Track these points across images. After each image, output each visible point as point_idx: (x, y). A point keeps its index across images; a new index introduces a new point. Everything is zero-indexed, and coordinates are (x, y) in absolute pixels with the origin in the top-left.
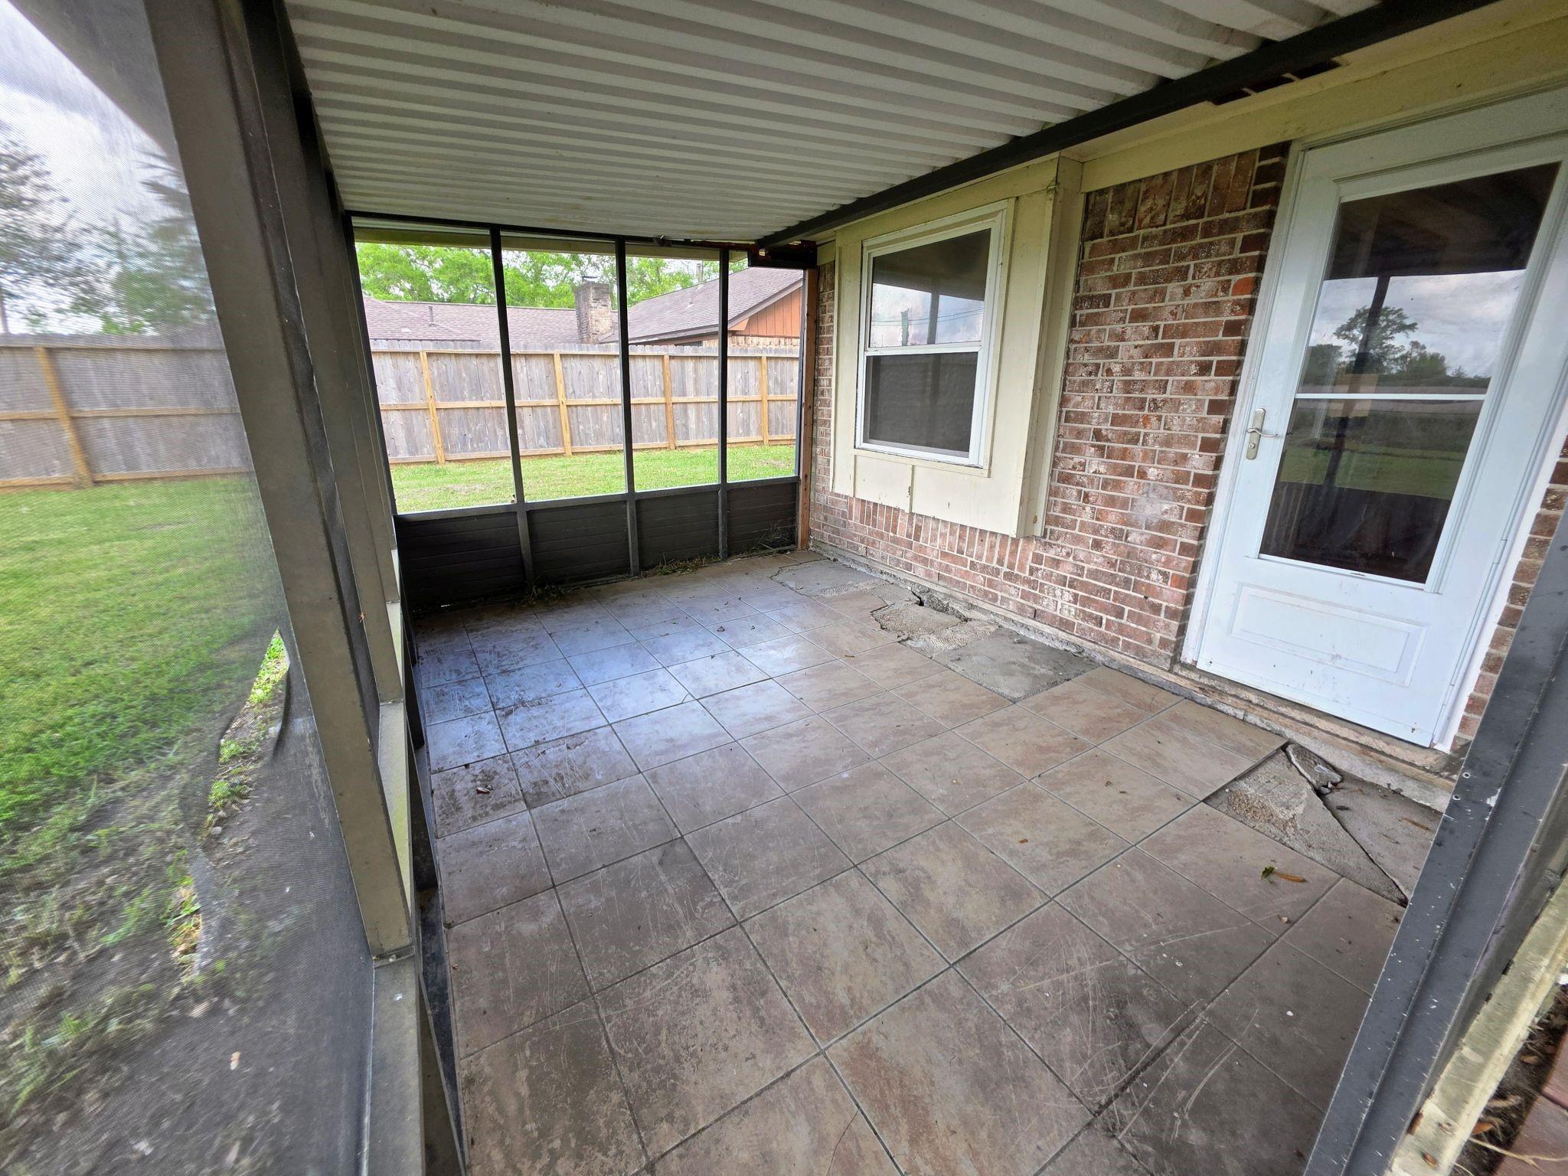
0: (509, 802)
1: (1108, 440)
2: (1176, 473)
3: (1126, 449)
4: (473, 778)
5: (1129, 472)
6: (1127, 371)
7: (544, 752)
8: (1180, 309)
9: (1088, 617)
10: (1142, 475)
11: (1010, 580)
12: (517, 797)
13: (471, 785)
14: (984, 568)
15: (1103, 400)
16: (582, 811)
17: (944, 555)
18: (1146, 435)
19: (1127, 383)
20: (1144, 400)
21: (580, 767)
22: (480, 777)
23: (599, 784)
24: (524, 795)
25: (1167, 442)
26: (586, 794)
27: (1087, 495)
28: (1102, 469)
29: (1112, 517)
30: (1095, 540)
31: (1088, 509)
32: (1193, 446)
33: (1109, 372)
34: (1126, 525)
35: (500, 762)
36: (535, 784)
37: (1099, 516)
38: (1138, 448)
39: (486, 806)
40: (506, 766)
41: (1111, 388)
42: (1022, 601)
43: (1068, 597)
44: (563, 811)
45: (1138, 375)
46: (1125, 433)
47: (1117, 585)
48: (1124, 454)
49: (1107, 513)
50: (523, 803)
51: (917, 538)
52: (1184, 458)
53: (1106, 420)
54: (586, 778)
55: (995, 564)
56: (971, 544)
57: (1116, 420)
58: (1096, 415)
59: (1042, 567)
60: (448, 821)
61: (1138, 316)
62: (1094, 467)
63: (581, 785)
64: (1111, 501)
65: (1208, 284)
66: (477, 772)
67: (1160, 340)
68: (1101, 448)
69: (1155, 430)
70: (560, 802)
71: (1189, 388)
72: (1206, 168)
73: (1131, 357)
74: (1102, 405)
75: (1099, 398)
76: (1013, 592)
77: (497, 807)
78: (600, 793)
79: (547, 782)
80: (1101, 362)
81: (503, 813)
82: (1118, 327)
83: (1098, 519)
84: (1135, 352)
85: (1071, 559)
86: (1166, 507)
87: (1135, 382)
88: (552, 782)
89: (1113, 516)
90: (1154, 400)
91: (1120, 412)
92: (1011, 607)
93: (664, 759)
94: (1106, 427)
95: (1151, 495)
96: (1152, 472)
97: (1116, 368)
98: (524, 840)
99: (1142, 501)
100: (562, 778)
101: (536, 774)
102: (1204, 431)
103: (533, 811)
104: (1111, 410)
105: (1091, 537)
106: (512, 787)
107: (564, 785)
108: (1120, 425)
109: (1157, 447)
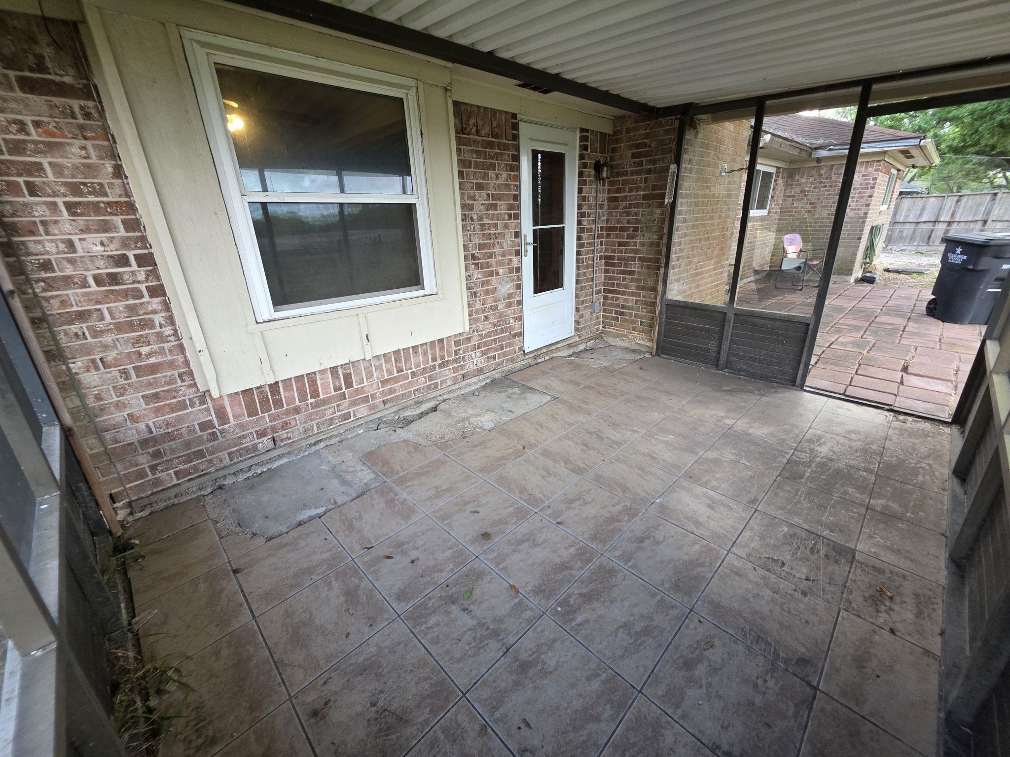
0: (868, 566)
1: (479, 259)
2: (509, 269)
3: (488, 262)
4: (891, 613)
5: (491, 274)
6: (480, 219)
7: (807, 579)
8: (496, 186)
9: (489, 359)
10: (497, 274)
11: (444, 367)
12: (859, 565)
13: (896, 607)
14: (424, 371)
15: (472, 235)
16: (819, 522)
17: (384, 382)
18: (495, 252)
19: (482, 225)
20: (490, 234)
21: (791, 544)
22: (883, 608)
23: (790, 525)
24: (852, 563)
25: (503, 255)
26: (806, 527)
27: (475, 293)
28: (480, 276)
29: (489, 301)
30: (485, 316)
31: (478, 301)
32: (512, 254)
33: (472, 218)
34: (495, 302)
35: (854, 605)
36: (836, 562)
37: (483, 302)
38: (493, 261)
39: (889, 578)
40: (851, 597)
41: (474, 228)
42: (454, 375)
43: (479, 354)
44: (832, 531)
45: (486, 221)
46: (486, 253)
47: (499, 334)
48: (488, 265)
49: (487, 299)
50: (857, 557)
51: (349, 384)
52: (511, 260)
53: (476, 248)
54: (795, 535)
55: (431, 364)
56: (407, 360)
57: (481, 247)
58: (471, 245)
59: (462, 346)
60: (930, 593)
61: (480, 187)
62: (476, 277)
63: (804, 535)
64: (487, 292)
65: (504, 175)
66: (884, 615)
67: (491, 202)
68: (477, 264)
69: (498, 250)
70: (828, 537)
71: (506, 226)
72: (494, 112)
73: (480, 211)
74: (472, 239)
75: (470, 235)
76: (448, 373)
77: (881, 571)
78: (796, 520)
79: (826, 556)
80: (466, 213)
81: (878, 564)
82: (472, 192)
83: (483, 304)
84: (482, 208)
85: (475, 333)
86: (509, 286)
87: (484, 224)
88: (822, 553)
89: (489, 299)
90: (495, 234)
91: (481, 242)
92: (449, 384)
93: (732, 504)
94: (476, 251)
95: (503, 283)
96: (501, 271)
97: (475, 217)
98: (871, 537)
99: (499, 287)
100: (812, 549)
101: (830, 569)
102: (515, 247)
103: (853, 547)
104: (477, 241)
105: (482, 316)
106: (857, 574)
107: (815, 544)
108: (483, 249)
109: (500, 258)
